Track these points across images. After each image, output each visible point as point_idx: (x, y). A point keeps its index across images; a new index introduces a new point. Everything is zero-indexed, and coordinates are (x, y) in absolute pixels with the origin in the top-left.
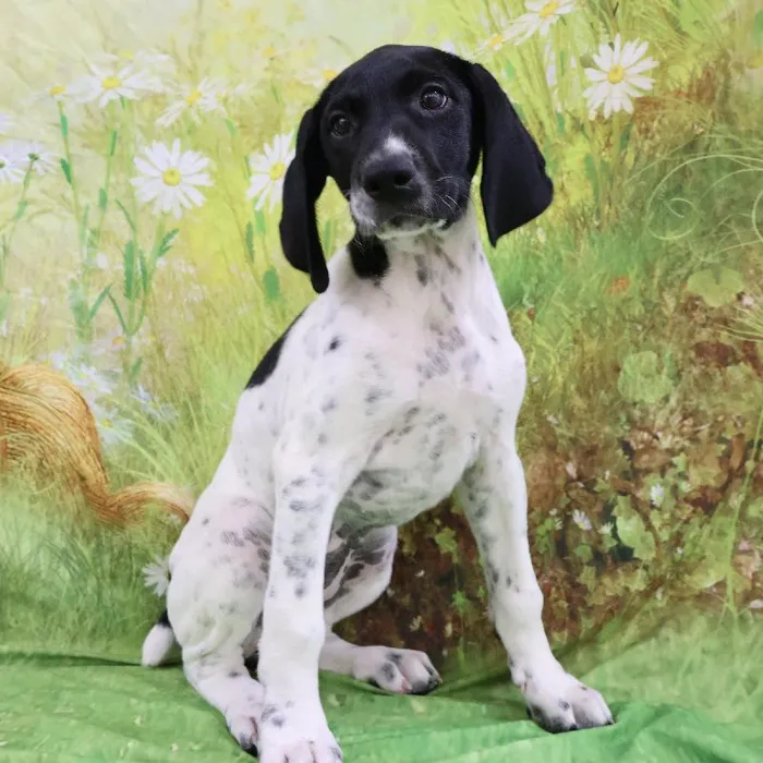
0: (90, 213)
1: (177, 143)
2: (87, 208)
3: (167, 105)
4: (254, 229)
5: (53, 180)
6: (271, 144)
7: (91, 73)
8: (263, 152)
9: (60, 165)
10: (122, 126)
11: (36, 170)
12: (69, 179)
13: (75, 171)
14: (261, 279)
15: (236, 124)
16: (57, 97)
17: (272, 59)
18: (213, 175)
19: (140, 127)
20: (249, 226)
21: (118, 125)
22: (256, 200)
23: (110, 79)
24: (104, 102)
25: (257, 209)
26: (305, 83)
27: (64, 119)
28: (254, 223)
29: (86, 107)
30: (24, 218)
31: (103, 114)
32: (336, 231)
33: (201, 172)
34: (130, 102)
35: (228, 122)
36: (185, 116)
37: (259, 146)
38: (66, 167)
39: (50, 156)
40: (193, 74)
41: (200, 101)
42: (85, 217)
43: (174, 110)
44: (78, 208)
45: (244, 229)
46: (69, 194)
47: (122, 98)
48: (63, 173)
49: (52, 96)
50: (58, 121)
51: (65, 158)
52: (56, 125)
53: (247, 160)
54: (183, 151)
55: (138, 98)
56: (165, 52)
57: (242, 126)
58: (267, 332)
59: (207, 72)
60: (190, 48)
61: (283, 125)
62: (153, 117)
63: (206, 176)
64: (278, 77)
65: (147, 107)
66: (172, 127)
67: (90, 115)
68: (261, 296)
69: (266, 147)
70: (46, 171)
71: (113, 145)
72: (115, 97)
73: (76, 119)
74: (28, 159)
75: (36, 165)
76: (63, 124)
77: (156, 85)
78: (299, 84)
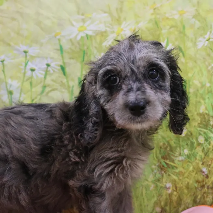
0: (74, 88)
2: (73, 87)
3: (107, 36)
5: (57, 75)
7: (73, 25)
9: (59, 68)
10: (88, 48)
11: (49, 71)
12: (64, 74)
13: (67, 70)
16: (58, 37)
17: (154, 9)
19: (96, 47)
21: (85, 48)
23: (82, 27)
24: (79, 38)
26: (170, 17)
27: (61, 47)
29: (71, 40)
30: (44, 94)
31: (79, 43)
32: (190, 85)
34: (91, 36)
38: (63, 68)
39: (55, 64)
40: (119, 21)
42: (72, 91)
44: (69, 87)
46: (65, 81)
47: (87, 35)
48: (61, 71)
49: (55, 37)
50: (58, 47)
51: (62, 65)
52: (58, 50)
55: (94, 34)
56: (105, 12)
59: (125, 19)
60: (117, 9)
62: (101, 43)
64: (158, 16)
65: (98, 38)
67: (73, 44)
70: (54, 71)
71: (84, 57)
72: (84, 35)
73: (66, 46)
74: (46, 66)
75: (49, 69)
76: (61, 49)
77: (102, 28)
78: (167, 18)
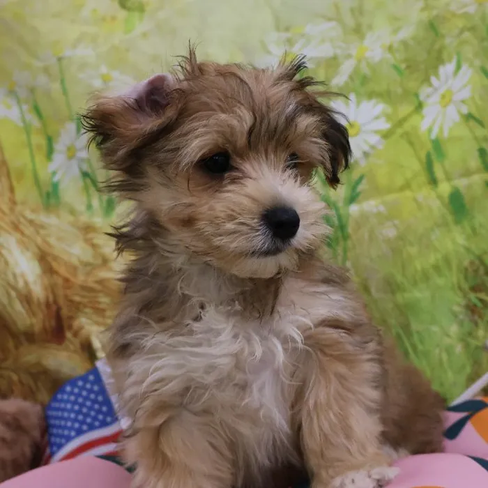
1: (352, 96)
4: (434, 157)
6: (437, 75)
8: (430, 85)
14: (447, 200)
15: (403, 66)
18: (388, 117)
20: (428, 156)
22: (430, 130)
25: (433, 136)
28: (432, 151)
33: (377, 118)
35: (396, 67)
36: (356, 70)
37: (427, 80)
41: (368, 54)
43: (347, 68)
45: (424, 160)
53: (417, 95)
54: (358, 104)
57: (408, 67)
58: (462, 250)
61: (445, 56)
63: (383, 120)
66: (346, 83)
68: (450, 218)
69: (433, 80)
